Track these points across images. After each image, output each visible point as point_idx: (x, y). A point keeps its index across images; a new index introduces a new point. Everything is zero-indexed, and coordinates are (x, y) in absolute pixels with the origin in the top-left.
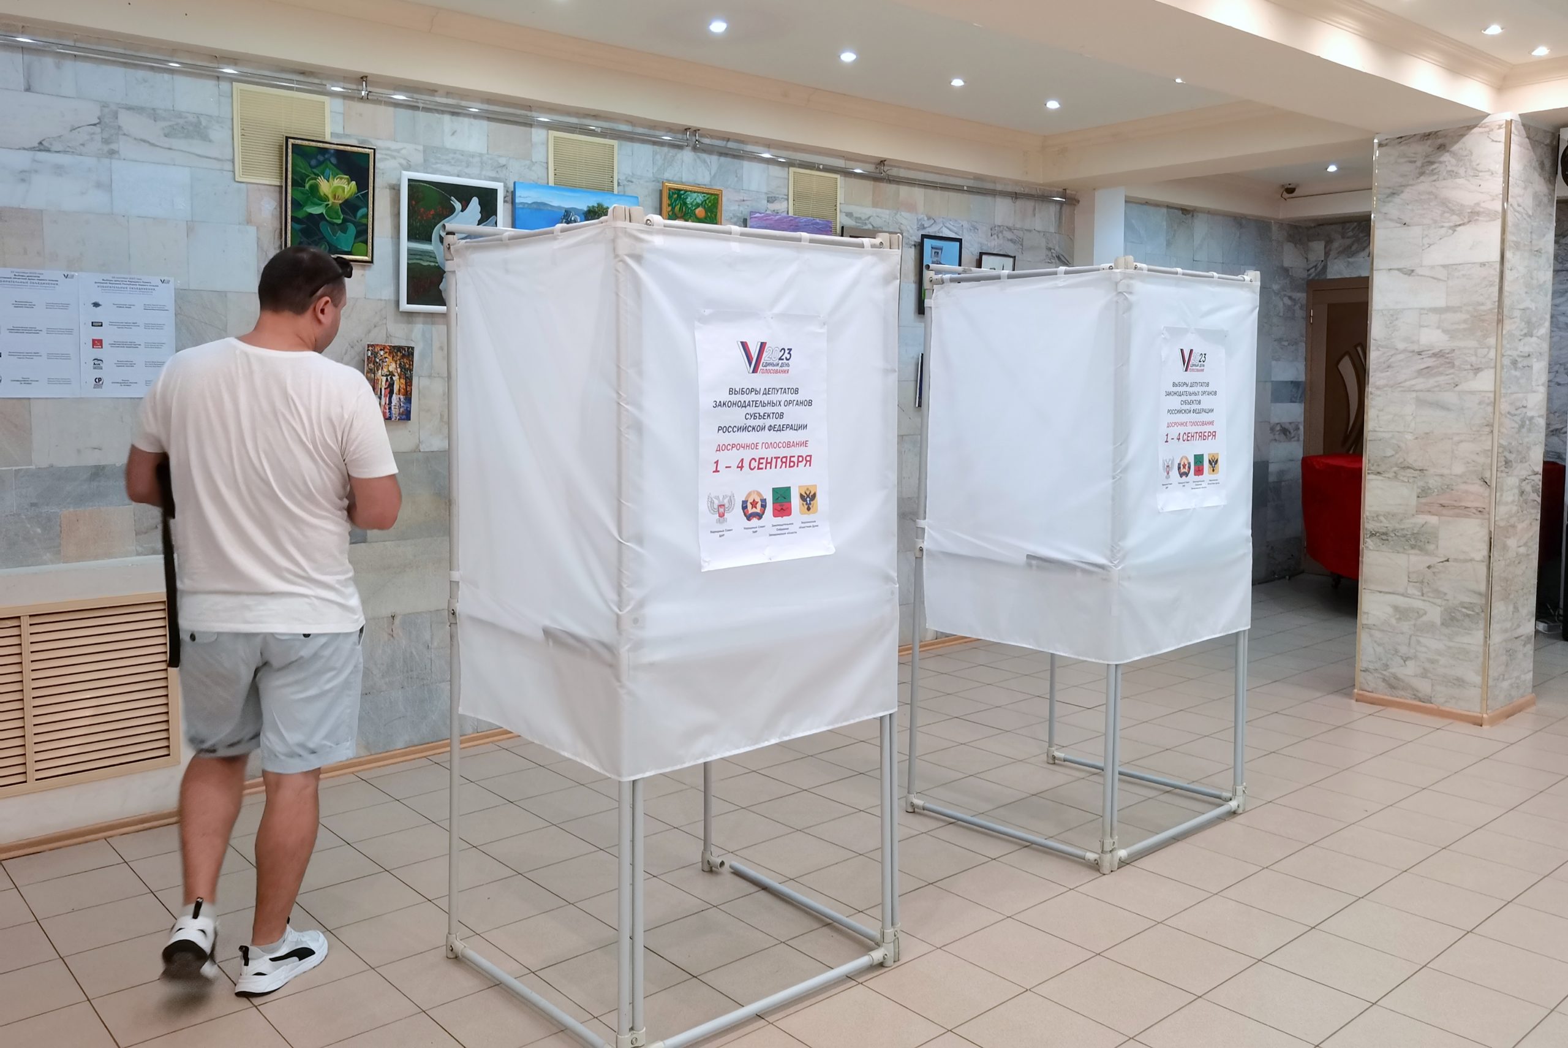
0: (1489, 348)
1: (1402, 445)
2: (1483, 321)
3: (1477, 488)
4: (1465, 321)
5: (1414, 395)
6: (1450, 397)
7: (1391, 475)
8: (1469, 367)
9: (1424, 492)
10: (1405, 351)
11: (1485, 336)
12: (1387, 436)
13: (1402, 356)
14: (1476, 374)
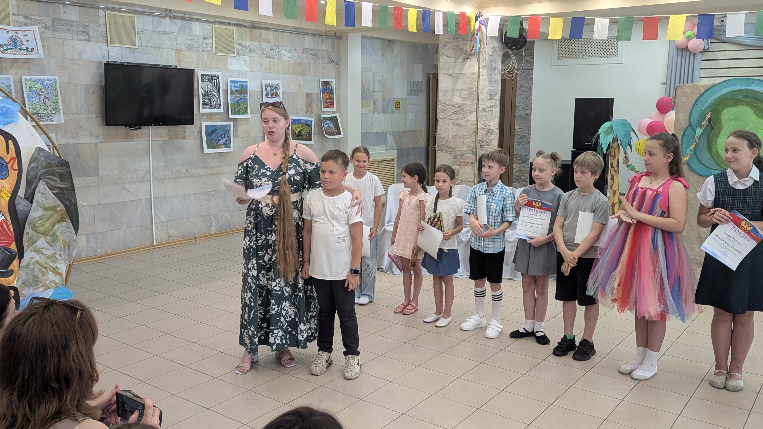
0: (475, 104)
1: (448, 139)
2: (473, 94)
3: (471, 155)
4: (467, 94)
5: (452, 121)
6: (462, 122)
7: (445, 151)
8: (468, 111)
9: (455, 157)
10: (449, 105)
11: (473, 100)
12: (444, 136)
13: (448, 107)
14: (470, 114)
